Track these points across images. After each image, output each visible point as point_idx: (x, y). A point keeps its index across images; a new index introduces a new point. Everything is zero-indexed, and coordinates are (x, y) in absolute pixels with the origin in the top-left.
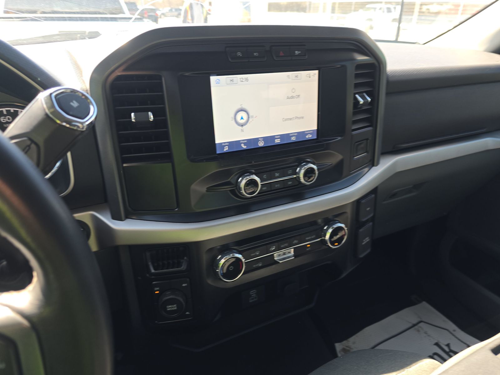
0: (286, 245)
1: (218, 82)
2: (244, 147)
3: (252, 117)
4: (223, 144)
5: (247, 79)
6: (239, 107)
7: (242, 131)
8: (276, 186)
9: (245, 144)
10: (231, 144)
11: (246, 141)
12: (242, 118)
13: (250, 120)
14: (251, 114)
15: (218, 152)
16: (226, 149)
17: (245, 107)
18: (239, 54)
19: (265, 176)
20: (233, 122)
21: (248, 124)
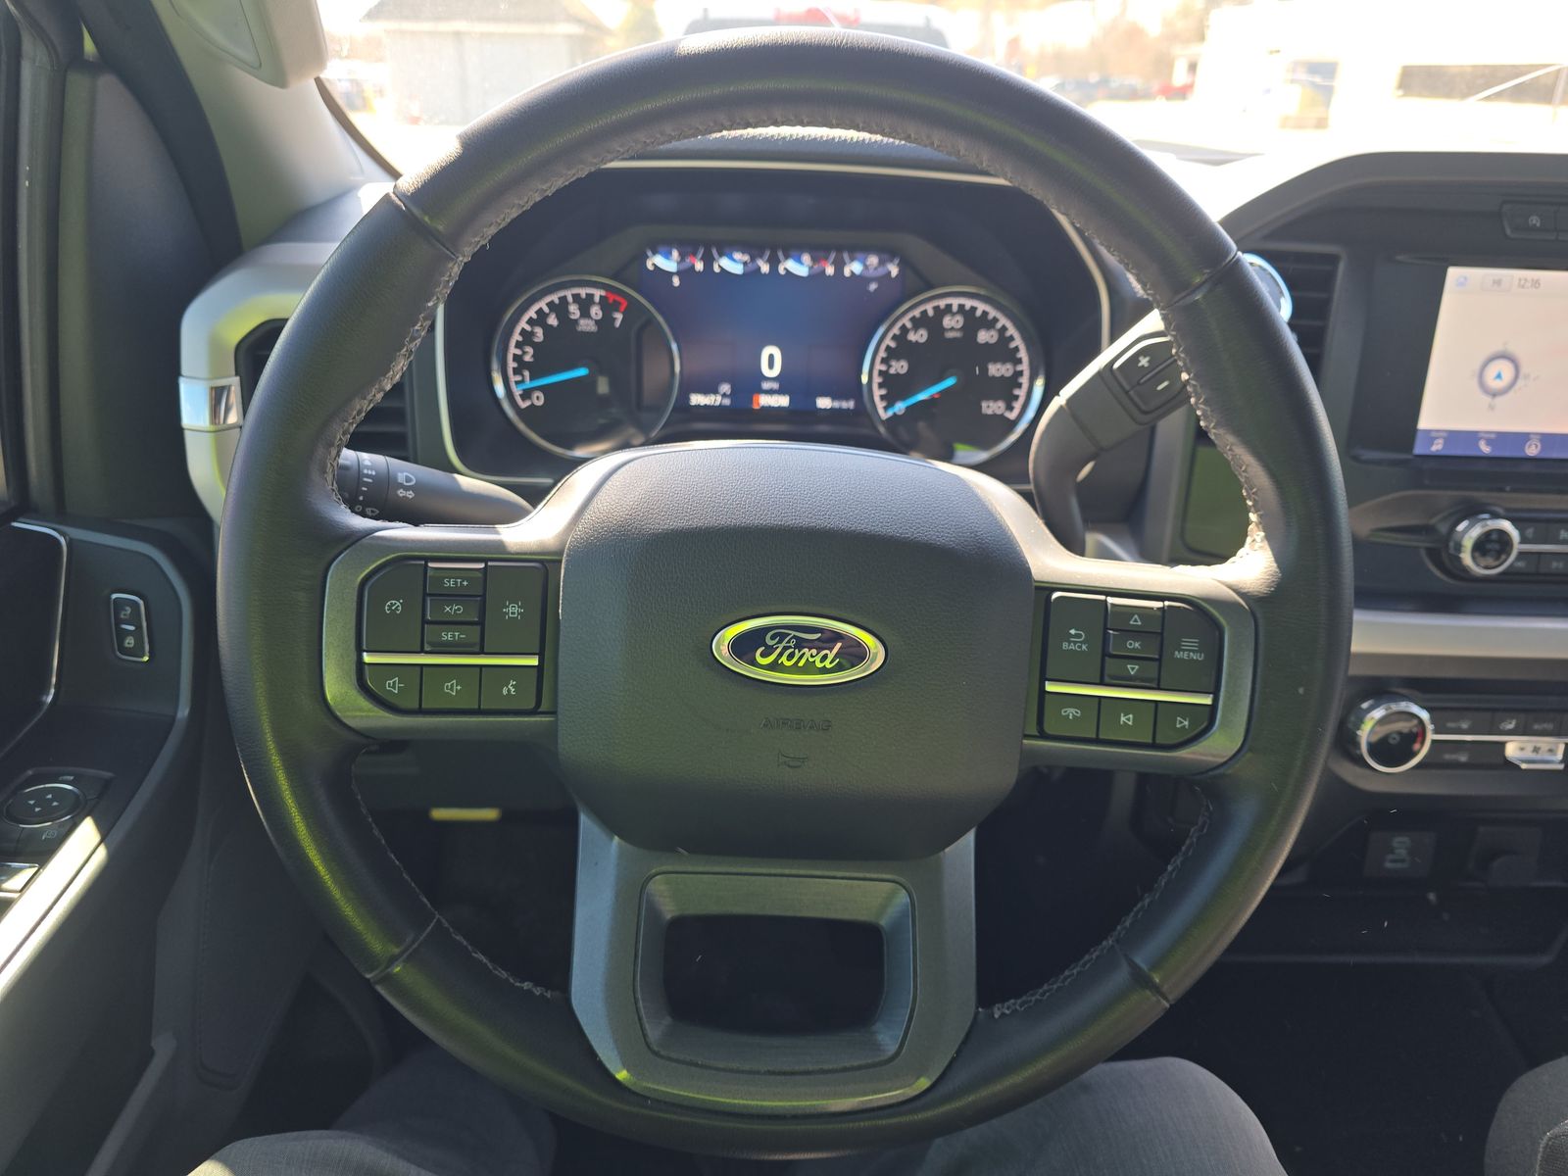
0: (1549, 726)
1: (1462, 283)
2: (1485, 449)
3: (1527, 377)
4: (1434, 435)
5: (1536, 283)
6: (1498, 347)
7: (1491, 407)
8: (1555, 565)
9: (1489, 442)
10: (1452, 436)
11: (1493, 436)
12: (1499, 376)
13: (1520, 383)
14: (1524, 370)
15: (1418, 450)
16: (1437, 447)
17: (1513, 348)
18: (1535, 220)
19: (1530, 532)
20: (1474, 383)
21: (1511, 394)
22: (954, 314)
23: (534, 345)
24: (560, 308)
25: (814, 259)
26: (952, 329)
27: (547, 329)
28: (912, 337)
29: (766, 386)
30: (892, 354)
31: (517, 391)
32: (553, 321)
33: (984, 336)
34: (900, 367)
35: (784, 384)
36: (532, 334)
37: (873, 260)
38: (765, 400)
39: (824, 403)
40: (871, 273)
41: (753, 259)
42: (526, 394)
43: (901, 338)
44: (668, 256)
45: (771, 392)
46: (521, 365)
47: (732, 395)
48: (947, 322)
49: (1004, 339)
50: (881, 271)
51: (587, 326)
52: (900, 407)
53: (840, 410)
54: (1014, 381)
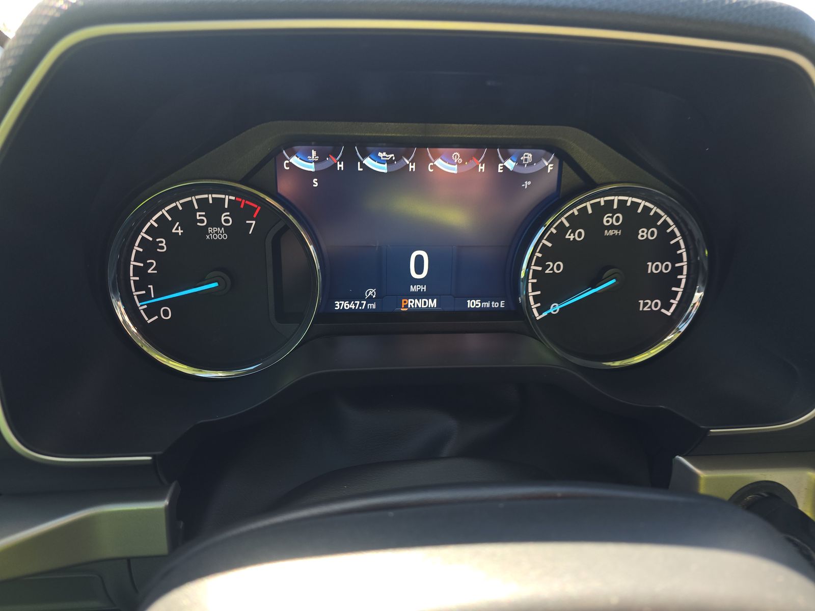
22: (614, 212)
23: (158, 257)
24: (186, 216)
25: (466, 158)
26: (612, 227)
27: (172, 239)
28: (570, 236)
29: (413, 289)
30: (548, 255)
31: (142, 306)
32: (177, 230)
33: (644, 234)
34: (556, 267)
35: (432, 287)
36: (156, 245)
37: (528, 156)
38: (412, 303)
39: (473, 304)
40: (525, 170)
41: (398, 158)
42: (152, 310)
43: (558, 238)
44: (305, 157)
45: (418, 295)
46: (144, 280)
47: (378, 299)
48: (607, 220)
49: (665, 236)
50: (536, 167)
51: (216, 234)
52: (555, 308)
53: (491, 310)
54: (672, 278)
